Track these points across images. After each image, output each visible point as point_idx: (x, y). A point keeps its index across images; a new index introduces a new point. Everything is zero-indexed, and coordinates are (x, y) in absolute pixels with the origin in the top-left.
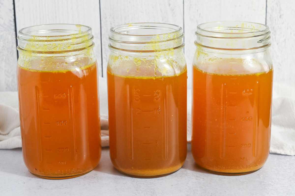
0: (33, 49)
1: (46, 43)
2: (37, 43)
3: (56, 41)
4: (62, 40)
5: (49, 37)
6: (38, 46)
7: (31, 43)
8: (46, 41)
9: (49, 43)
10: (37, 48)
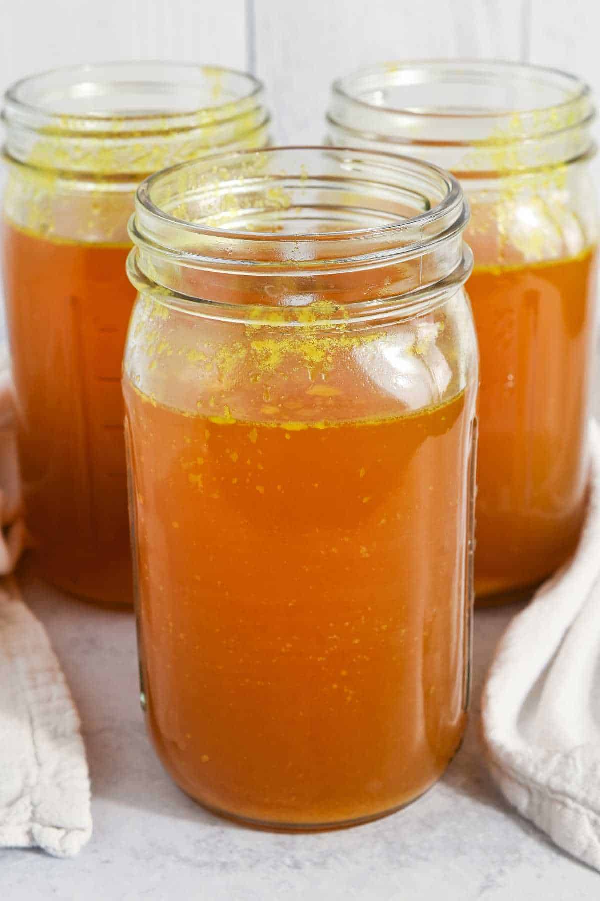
0: (61, 163)
1: (109, 143)
2: (76, 141)
3: (145, 134)
4: (167, 133)
5: (120, 119)
6: (78, 154)
7: (56, 141)
8: (111, 135)
9: (120, 142)
10: (76, 161)
